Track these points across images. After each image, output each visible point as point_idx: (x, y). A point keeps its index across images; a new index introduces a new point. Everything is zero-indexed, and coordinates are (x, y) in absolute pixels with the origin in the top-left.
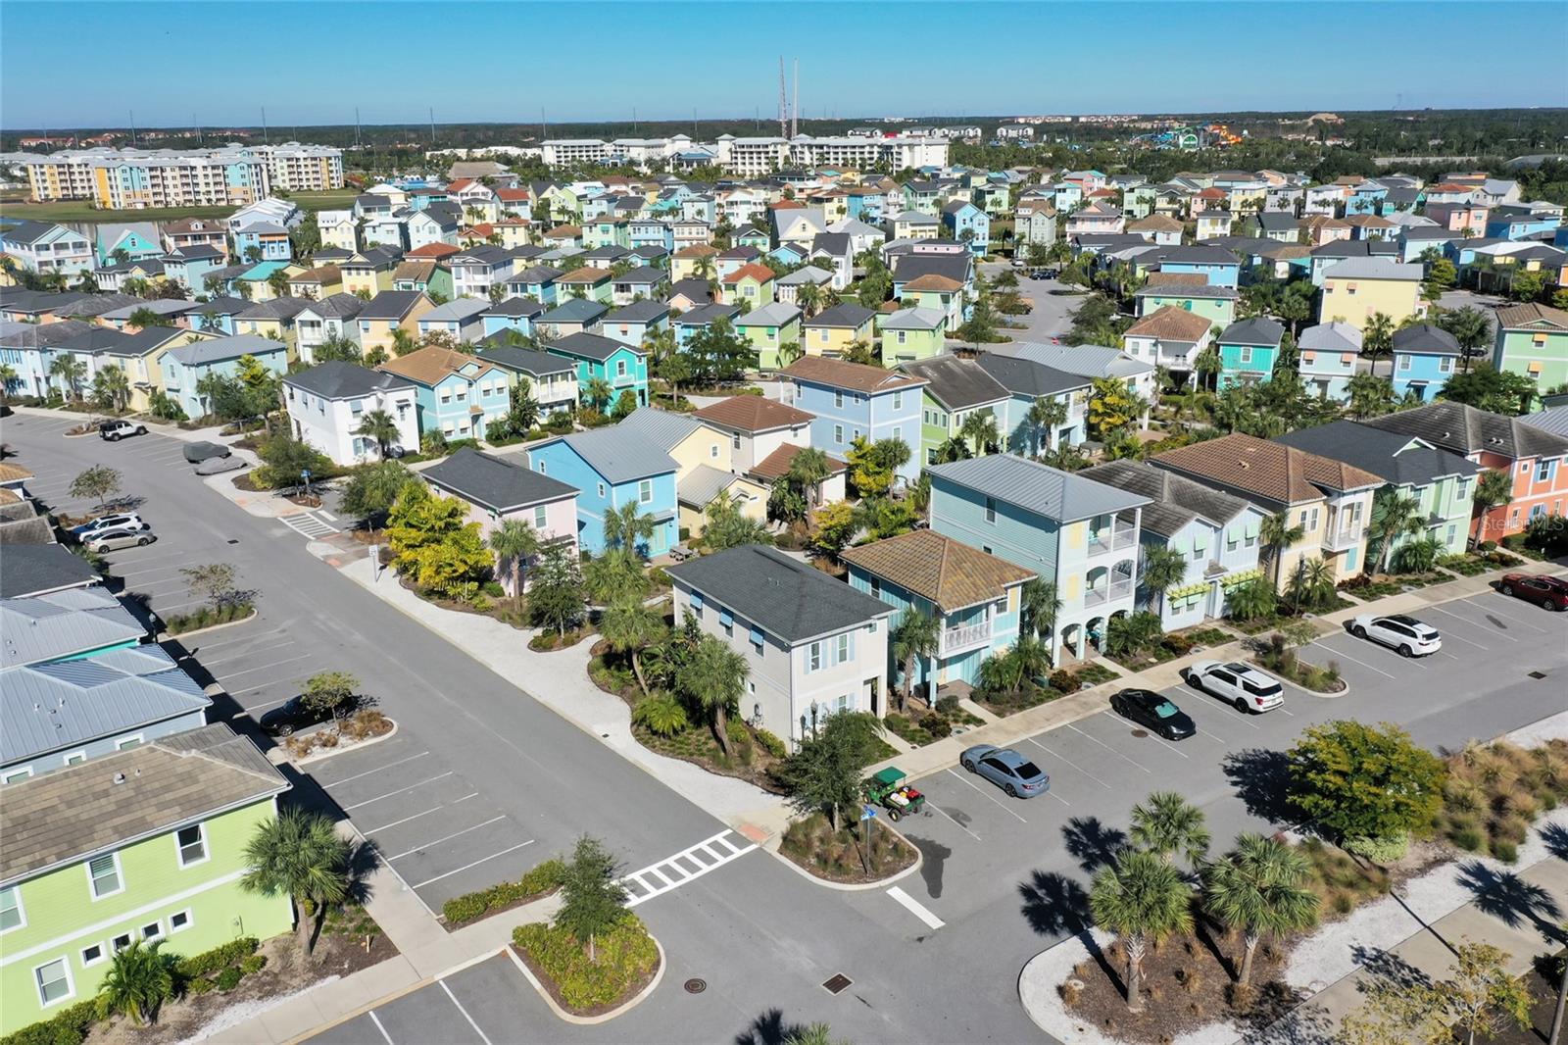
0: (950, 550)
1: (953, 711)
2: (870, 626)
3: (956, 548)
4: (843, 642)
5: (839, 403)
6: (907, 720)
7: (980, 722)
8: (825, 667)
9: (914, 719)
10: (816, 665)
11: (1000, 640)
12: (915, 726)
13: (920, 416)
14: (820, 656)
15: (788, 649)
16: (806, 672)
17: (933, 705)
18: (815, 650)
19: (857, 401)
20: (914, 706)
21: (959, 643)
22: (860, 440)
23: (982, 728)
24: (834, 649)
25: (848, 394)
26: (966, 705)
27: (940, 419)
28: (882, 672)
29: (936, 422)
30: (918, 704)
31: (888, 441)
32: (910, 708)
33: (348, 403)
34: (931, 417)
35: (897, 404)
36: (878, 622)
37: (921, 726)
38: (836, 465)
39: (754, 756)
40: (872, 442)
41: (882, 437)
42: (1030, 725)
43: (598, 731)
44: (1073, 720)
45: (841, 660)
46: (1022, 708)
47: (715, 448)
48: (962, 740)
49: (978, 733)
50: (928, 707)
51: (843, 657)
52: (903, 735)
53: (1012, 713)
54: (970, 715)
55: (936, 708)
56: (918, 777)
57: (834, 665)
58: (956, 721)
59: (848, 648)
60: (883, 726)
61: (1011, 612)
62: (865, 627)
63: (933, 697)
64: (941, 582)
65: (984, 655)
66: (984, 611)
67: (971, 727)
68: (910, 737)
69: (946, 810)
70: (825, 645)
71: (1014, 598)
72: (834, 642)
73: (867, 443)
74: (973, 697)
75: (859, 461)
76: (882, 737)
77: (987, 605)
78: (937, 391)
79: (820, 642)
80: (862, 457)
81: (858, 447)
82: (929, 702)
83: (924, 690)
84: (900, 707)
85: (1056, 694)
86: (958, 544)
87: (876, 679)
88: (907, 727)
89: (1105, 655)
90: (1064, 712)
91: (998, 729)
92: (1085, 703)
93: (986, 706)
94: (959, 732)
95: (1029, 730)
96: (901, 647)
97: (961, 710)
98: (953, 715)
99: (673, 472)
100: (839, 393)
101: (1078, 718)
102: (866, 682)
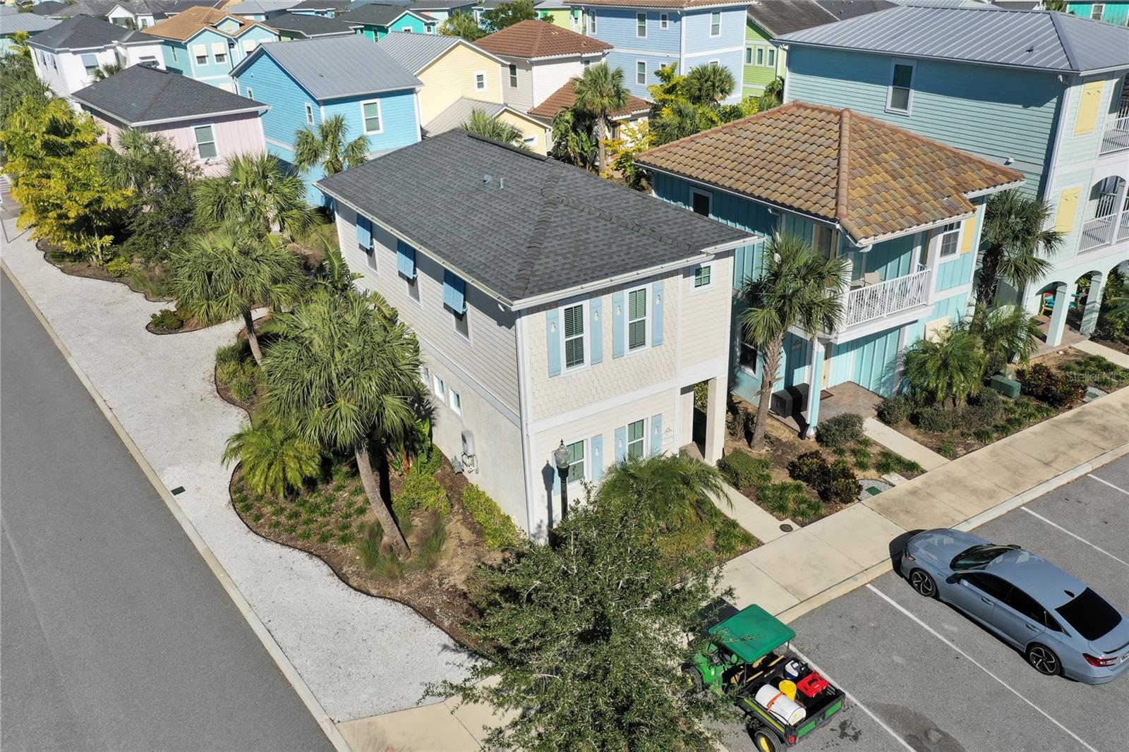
0: (853, 130)
1: (851, 444)
2: (697, 271)
3: (865, 127)
4: (638, 305)
5: (642, 31)
6: (765, 465)
7: (910, 469)
8: (597, 360)
9: (778, 461)
10: (575, 355)
11: (942, 307)
12: (780, 477)
13: (743, 49)
14: (586, 336)
15: (507, 319)
16: (554, 373)
17: (811, 432)
18: (573, 322)
19: (664, 25)
20: (774, 434)
21: (870, 314)
22: (668, 69)
23: (917, 481)
24: (617, 322)
25: (654, 15)
26: (873, 429)
27: (766, 56)
28: (717, 368)
29: (760, 61)
30: (783, 429)
31: (705, 68)
32: (766, 437)
33: (79, 56)
34: (755, 54)
35: (715, 29)
36: (715, 265)
37: (792, 475)
38: (638, 104)
39: (450, 545)
40: (684, 72)
41: (696, 65)
42: (1016, 476)
43: (167, 480)
44: (1097, 464)
45: (632, 346)
46: (983, 437)
47: (480, 77)
48: (884, 510)
49: (914, 493)
50: (802, 435)
51: (637, 338)
52: (760, 496)
53: (969, 449)
54: (886, 454)
55: (819, 438)
56: (804, 609)
57: (617, 354)
58: (863, 466)
59: (648, 319)
60: (720, 482)
61: (963, 255)
62: (686, 272)
63: (813, 415)
64: (844, 184)
65: (909, 339)
66: (918, 250)
67: (894, 477)
68: (773, 501)
69: (890, 714)
70: (597, 311)
71: (972, 227)
72: (617, 305)
73: (676, 71)
74: (884, 415)
75: (667, 97)
76: (720, 504)
77: (926, 237)
78: (763, 20)
79: (586, 304)
80: (670, 91)
81: (665, 77)
82: (804, 426)
83: (793, 401)
84: (749, 436)
85: (1039, 409)
86: (867, 121)
87: (706, 382)
88: (768, 478)
89: (1092, 339)
90: (1072, 446)
91: (955, 484)
92: (1104, 428)
93: (912, 431)
94: (873, 491)
95: (1016, 486)
96: (760, 317)
97: (867, 442)
98: (854, 452)
99: (411, 91)
100: (642, 18)
101: (1106, 459)
102: (685, 390)
